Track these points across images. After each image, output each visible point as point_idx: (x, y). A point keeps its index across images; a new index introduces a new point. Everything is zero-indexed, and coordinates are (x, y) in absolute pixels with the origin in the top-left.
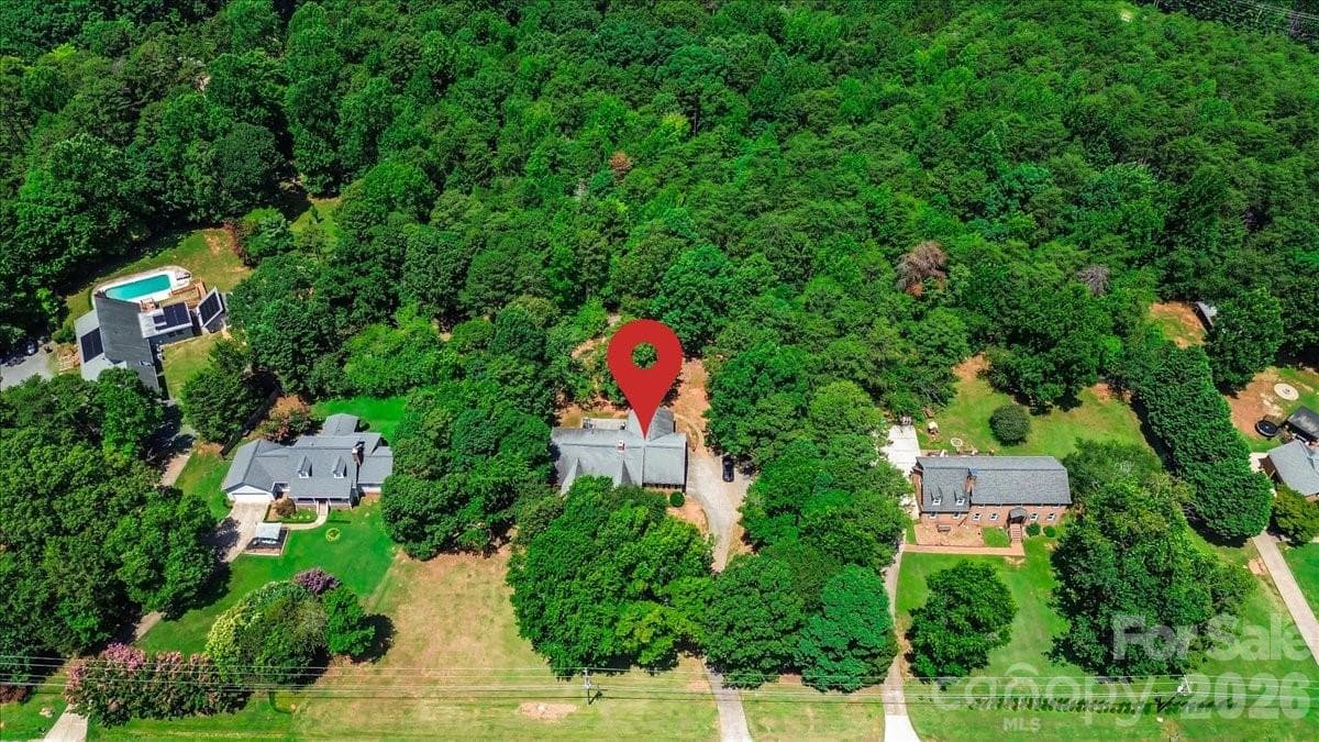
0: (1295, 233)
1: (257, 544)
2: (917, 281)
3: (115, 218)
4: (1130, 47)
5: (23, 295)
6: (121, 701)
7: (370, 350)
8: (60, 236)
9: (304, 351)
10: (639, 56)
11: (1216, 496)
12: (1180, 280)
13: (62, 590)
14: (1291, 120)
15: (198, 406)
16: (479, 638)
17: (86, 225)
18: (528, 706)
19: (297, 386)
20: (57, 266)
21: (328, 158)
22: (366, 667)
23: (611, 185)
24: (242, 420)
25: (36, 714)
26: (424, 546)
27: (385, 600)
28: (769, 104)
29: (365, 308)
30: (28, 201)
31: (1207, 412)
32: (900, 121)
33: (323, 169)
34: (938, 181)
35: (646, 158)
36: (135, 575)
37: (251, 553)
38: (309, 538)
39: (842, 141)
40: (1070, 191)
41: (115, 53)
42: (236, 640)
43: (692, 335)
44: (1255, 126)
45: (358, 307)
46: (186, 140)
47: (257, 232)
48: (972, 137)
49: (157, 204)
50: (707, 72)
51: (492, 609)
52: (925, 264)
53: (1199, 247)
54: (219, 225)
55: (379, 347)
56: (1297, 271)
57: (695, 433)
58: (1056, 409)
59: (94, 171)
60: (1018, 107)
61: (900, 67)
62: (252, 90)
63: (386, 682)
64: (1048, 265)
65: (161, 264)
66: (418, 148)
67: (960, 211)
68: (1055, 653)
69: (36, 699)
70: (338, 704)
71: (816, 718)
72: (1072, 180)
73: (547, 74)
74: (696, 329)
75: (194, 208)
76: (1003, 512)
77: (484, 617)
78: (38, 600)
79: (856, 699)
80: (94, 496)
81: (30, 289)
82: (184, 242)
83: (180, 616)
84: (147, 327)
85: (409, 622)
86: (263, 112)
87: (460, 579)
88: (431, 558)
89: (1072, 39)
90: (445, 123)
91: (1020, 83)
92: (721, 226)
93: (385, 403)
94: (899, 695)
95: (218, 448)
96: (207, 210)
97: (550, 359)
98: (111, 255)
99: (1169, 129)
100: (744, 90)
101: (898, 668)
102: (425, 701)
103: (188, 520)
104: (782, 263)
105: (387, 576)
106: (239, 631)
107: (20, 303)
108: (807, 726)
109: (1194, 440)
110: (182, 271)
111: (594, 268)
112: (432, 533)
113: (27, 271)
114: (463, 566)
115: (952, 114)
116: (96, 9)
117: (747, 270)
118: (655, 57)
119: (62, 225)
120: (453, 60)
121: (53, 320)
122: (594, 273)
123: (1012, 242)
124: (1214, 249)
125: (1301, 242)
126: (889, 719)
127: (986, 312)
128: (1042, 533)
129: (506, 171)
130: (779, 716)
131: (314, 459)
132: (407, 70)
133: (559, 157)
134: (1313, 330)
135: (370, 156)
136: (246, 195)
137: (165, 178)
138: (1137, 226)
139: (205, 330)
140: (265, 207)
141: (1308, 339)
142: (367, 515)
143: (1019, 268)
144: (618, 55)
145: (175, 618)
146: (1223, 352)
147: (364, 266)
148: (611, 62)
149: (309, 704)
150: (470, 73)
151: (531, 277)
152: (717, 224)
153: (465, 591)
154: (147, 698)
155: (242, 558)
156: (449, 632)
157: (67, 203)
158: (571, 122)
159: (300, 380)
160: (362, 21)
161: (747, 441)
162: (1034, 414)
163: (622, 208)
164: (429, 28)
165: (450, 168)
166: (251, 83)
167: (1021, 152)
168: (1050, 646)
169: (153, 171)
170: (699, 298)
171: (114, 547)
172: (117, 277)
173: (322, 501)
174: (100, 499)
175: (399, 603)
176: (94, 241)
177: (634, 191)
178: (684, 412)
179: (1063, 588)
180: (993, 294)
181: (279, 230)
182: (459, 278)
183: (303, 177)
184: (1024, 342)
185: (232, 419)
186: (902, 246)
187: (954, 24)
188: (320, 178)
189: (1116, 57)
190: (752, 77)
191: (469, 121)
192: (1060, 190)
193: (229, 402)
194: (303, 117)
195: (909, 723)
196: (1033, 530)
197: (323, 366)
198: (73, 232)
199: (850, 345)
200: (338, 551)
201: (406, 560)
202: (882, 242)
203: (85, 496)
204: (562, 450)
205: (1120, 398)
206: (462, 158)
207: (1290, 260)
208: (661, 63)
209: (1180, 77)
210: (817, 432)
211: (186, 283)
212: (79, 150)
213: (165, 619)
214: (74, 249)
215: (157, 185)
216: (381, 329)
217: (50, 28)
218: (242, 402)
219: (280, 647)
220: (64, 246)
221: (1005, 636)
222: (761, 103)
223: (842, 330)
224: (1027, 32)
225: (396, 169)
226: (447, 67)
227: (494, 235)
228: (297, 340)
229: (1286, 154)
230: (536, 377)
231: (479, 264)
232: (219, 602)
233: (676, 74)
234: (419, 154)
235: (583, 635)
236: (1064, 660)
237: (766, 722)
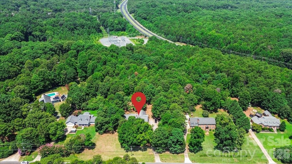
0: (252, 84)
1: (71, 132)
2: (188, 91)
3: (48, 82)
4: (223, 58)
5: (31, 94)
6: (48, 152)
7: (92, 102)
8: (38, 85)
9: (81, 101)
10: (139, 59)
11: (241, 123)
12: (234, 93)
13: (40, 133)
14: (250, 68)
15: (62, 109)
16: (111, 146)
17: (42, 84)
18: (120, 156)
19: (79, 107)
20: (36, 90)
21: (85, 74)
22: (91, 150)
23: (135, 77)
24: (69, 113)
25: (31, 157)
26: (102, 131)
27: (94, 140)
28: (161, 66)
29: (91, 96)
30: (33, 79)
31: (238, 110)
32: (184, 67)
33: (83, 77)
34: (191, 77)
35: (141, 73)
36: (52, 132)
37: (70, 133)
38: (80, 131)
39: (174, 70)
40: (213, 78)
41: (48, 59)
42: (70, 142)
43: (149, 99)
44: (244, 69)
45: (90, 95)
46: (62, 70)
47: (72, 86)
48: (196, 70)
49: (55, 81)
50: (151, 61)
51: (114, 142)
52: (189, 87)
53: (237, 87)
54: (64, 86)
55: (94, 101)
56: (253, 90)
57: (150, 116)
58: (214, 113)
59: (45, 74)
60: (204, 66)
61: (184, 61)
62: (72, 64)
63: (95, 153)
64: (210, 88)
65: (54, 92)
66: (101, 71)
67: (195, 81)
69: (31, 155)
70: (86, 156)
71: (172, 158)
72: (213, 76)
73: (123, 62)
74: (150, 98)
75: (60, 83)
76: (205, 126)
77: (112, 143)
78: (36, 134)
79: (179, 155)
80: (46, 119)
81: (32, 94)
82: (58, 89)
83: (58, 143)
84: (52, 100)
85: (98, 144)
86: (74, 67)
87: (108, 137)
88: (103, 134)
89: (213, 58)
90: (106, 68)
91: (205, 63)
92: (154, 82)
93: (94, 111)
94: (187, 155)
95: (64, 118)
96: (63, 83)
97: (124, 101)
98: (45, 90)
99: (230, 69)
100: (157, 64)
101: (187, 151)
103: (61, 124)
104: (164, 88)
105: (95, 137)
106: (70, 140)
107: (30, 95)
108: (171, 159)
110: (57, 93)
111: (132, 88)
112: (103, 128)
113: (31, 91)
114: (108, 135)
115: (193, 67)
116: (44, 54)
117: (159, 88)
118: (141, 59)
119: (38, 83)
120: (107, 60)
121: (34, 99)
122: (132, 89)
123: (204, 85)
124: (239, 88)
125: (254, 86)
126: (185, 158)
127: (200, 96)
128: (212, 131)
129: (116, 75)
131: (82, 117)
132: (99, 61)
133: (126, 73)
134: (257, 99)
135: (93, 72)
136: (70, 79)
137: (56, 77)
138: (225, 82)
139: (62, 101)
140: (73, 82)
141: (256, 101)
142: (91, 128)
143: (205, 88)
144: (135, 59)
145: (57, 143)
146: (241, 102)
147: (91, 89)
148: (134, 60)
149: (81, 156)
150: (110, 61)
151: (121, 89)
152: (153, 82)
153: (109, 139)
154: (53, 152)
155: (68, 134)
156: (106, 145)
157: (40, 80)
158: (128, 68)
159: (80, 106)
160: (91, 54)
161: (159, 113)
162: (210, 113)
163: (137, 80)
164: (103, 55)
165: (106, 75)
166: (72, 62)
167: (204, 72)
168: (214, 147)
169: (55, 75)
170: (150, 93)
171: (49, 127)
172: (46, 93)
173: (83, 125)
174: (47, 120)
175: (97, 141)
176: (43, 87)
177: (139, 78)
178: (148, 112)
179: (216, 139)
180: (201, 93)
181: (76, 85)
182: (108, 90)
183: (79, 79)
184: (207, 100)
185: (67, 112)
186: (185, 85)
187: (194, 56)
188: (83, 78)
189: (221, 60)
190: (158, 62)
191: (110, 68)
192: (211, 78)
193: (67, 109)
194: (81, 68)
195: (189, 159)
196: (210, 130)
197: (84, 104)
198: (40, 85)
199: (176, 98)
201: (98, 135)
202: (182, 85)
203: (45, 119)
204: (126, 116)
205: (225, 111)
206: (109, 74)
207: (252, 89)
208: (143, 60)
209: (231, 62)
210: (171, 111)
211: (58, 94)
212: (43, 71)
213: (55, 143)
214: (39, 88)
215: (55, 78)
216: (94, 99)
217: (35, 56)
218: (69, 109)
219: (78, 143)
220: (38, 87)
221: (204, 140)
222: (160, 66)
223: (174, 96)
224: (205, 56)
225: (97, 74)
226: (106, 61)
227: (115, 83)
228: (80, 99)
229: (250, 73)
230: (122, 104)
231: (112, 87)
233: (146, 61)
234: (101, 72)
235: (131, 139)
236: (216, 150)
237: (164, 159)
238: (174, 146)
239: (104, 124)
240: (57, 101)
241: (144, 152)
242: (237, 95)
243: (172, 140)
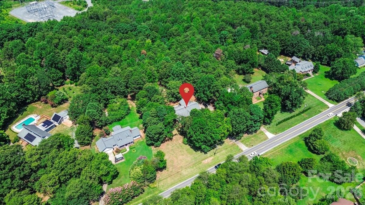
0: (270, 32)
1: (117, 160)
2: (219, 57)
9: (99, 115)
10: (129, 30)
14: (257, 14)
16: (183, 155)
17: (5, 109)
18: (203, 162)
22: (165, 171)
26: (159, 142)
31: (278, 64)
33: (60, 78)
36: (105, 171)
37: (117, 163)
38: (128, 154)
42: (142, 173)
47: (55, 97)
48: (209, 29)
49: (19, 99)
51: (181, 149)
52: (219, 53)
53: (256, 39)
54: (37, 101)
55: (116, 108)
58: (252, 75)
63: (171, 172)
65: (27, 115)
70: (165, 180)
75: (28, 98)
76: (258, 93)
77: (181, 151)
79: (258, 133)
82: (28, 109)
84: (42, 128)
87: (170, 147)
88: (160, 145)
94: (264, 129)
95: (87, 147)
98: (11, 118)
100: (157, 32)
102: (183, 171)
104: (191, 62)
105: (153, 153)
106: (141, 170)
109: (279, 69)
110: (36, 115)
112: (162, 138)
114: (168, 144)
117: (188, 65)
121: (8, 138)
125: (272, 33)
126: (265, 133)
128: (265, 95)
130: (248, 142)
131: (120, 136)
142: (138, 144)
144: (124, 31)
145: (111, 183)
149: (159, 183)
153: (173, 148)
156: (176, 157)
172: (16, 123)
173: (126, 145)
176: (8, 114)
177: (150, 57)
181: (62, 94)
182: (127, 87)
192: (231, 34)
195: (269, 133)
196: (263, 95)
198: (2, 112)
200: (138, 153)
201: (155, 148)
205: (259, 69)
207: (271, 37)
211: (39, 117)
213: (109, 185)
214: (3, 117)
218: (91, 131)
222: (162, 34)
226: (81, 44)
227: (130, 74)
236: (283, 112)
237: (248, 143)
240: (52, 127)
241: (223, 145)
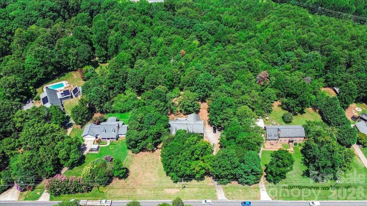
0: (358, 69)
1: (92, 150)
2: (262, 81)
3: (50, 68)
4: (312, 24)
5: (26, 88)
6: (60, 189)
7: (119, 101)
8: (36, 73)
9: (102, 101)
10: (185, 26)
11: (343, 134)
12: (329, 81)
13: (44, 160)
14: (355, 41)
15: (75, 115)
16: (152, 173)
17: (42, 70)
18: (166, 190)
19: (100, 110)
20: (34, 81)
21: (105, 53)
22: (123, 181)
23: (180, 58)
24: (86, 119)
25: (36, 194)
26: (137, 150)
27: (126, 164)
28: (220, 38)
29: (117, 90)
30: (28, 63)
31: (339, 113)
32: (255, 41)
33: (103, 56)
34: (265, 57)
35: (190, 51)
36: (63, 156)
37: (89, 152)
38: (105, 148)
39: (240, 47)
40: (300, 59)
41: (47, 27)
42: (90, 172)
43: (203, 96)
44: (345, 42)
45: (116, 90)
46: (69, 48)
47: (87, 72)
48: (274, 45)
49: (61, 65)
50: (203, 30)
51: (155, 166)
52: (263, 77)
53: (334, 73)
54: (76, 70)
55: (122, 100)
56: (359, 78)
57: (205, 121)
58: (299, 114)
59: (45, 56)
60: (284, 38)
61: (253, 29)
62: (85, 36)
63: (128, 185)
64: (295, 77)
65: (61, 81)
66: (129, 49)
67: (271, 64)
68: (303, 175)
69: (35, 190)
70: (116, 190)
71: (242, 192)
72: (300, 56)
73: (161, 31)
74: (204, 94)
75: (70, 66)
76: (287, 139)
77: (153, 168)
78: (38, 162)
79: (252, 187)
80: (52, 136)
81: (28, 87)
82: (67, 75)
83: (73, 168)
84: (59, 96)
85: (133, 170)
86: (88, 41)
87: (146, 158)
88: (138, 153)
89: (297, 22)
90: (136, 43)
91: (284, 32)
92: (210, 68)
93: (123, 114)
94: (263, 186)
95: (79, 126)
96: (73, 67)
97: (167, 102)
98: (48, 78)
99: (324, 43)
100: (213, 35)
101: (263, 179)
102: (139, 189)
103: (76, 143)
104: (226, 77)
105: (126, 158)
106: (91, 170)
107: (26, 90)
108: (240, 194)
109: (336, 120)
110: (67, 82)
111: (177, 79)
112: (139, 146)
113: (27, 82)
114: (146, 155)
115: (268, 40)
116: (41, 16)
117: (217, 79)
118: (189, 27)
119: (36, 70)
120: (137, 28)
121: (33, 94)
122: (177, 80)
123: (286, 71)
124: (337, 73)
125: (360, 71)
126: (261, 192)
127: (280, 89)
128: (298, 145)
129: (152, 55)
130: (232, 192)
131: (106, 128)
132: (125, 30)
133: (166, 51)
134: (364, 93)
135: (116, 51)
136: (84, 62)
137: (63, 58)
138: (318, 67)
139: (74, 97)
140: (89, 65)
141: (363, 95)
142: (120, 142)
143: (288, 78)
144: (180, 26)
145: (71, 169)
146: (342, 98)
147: (117, 79)
148: (178, 28)
149: (108, 190)
150: (141, 31)
151: (161, 81)
152: (209, 68)
153: (147, 161)
154: (67, 188)
155: (88, 154)
156: (144, 172)
157: (38, 64)
158: (169, 43)
159: (101, 108)
160: (113, 18)
161: (221, 121)
162: (294, 115)
163: (183, 64)
164: (130, 20)
165: (137, 55)
166: (85, 34)
167: (286, 49)
168: (302, 173)
169: (60, 56)
170: (205, 86)
171: (57, 149)
172: (50, 84)
173: (109, 139)
174: (53, 137)
175: (130, 165)
176: (44, 74)
177: (186, 60)
178: (202, 116)
179: (304, 159)
180: (281, 84)
181: (93, 71)
182: (142, 82)
183: (97, 58)
184: (290, 97)
185: (83, 118)
186: (257, 72)
187: (266, 18)
188: (102, 58)
189: (309, 26)
190: (215, 31)
191: (142, 43)
192: (297, 59)
193: (83, 114)
194: (99, 42)
195: (267, 193)
196: (295, 144)
197: (107, 105)
198: (39, 72)
199: (246, 96)
200: (113, 151)
201: (131, 154)
202: (252, 72)
203: (50, 136)
204: (171, 125)
205: (316, 111)
206: (140, 52)
207: (357, 76)
208: (191, 28)
209: (326, 31)
210: (239, 119)
211: (68, 85)
212: (42, 50)
213: (69, 169)
214: (39, 76)
215: (60, 60)
216: (122, 95)
217: (29, 21)
218: (86, 114)
219: (102, 174)
220: (37, 75)
221: (291, 168)
222: (218, 38)
223: (243, 93)
224: (285, 20)
225: (124, 55)
226: (135, 30)
227: (151, 71)
228: (100, 98)
229: (355, 49)
230: (164, 106)
231: (147, 78)
232: (83, 165)
233: (195, 31)
234: (130, 51)
235: (182, 169)
236: (306, 177)
237: (229, 193)
238: (246, 177)
239: (140, 141)
240: (68, 97)
241: (201, 183)
242: (332, 84)
243: (243, 170)
